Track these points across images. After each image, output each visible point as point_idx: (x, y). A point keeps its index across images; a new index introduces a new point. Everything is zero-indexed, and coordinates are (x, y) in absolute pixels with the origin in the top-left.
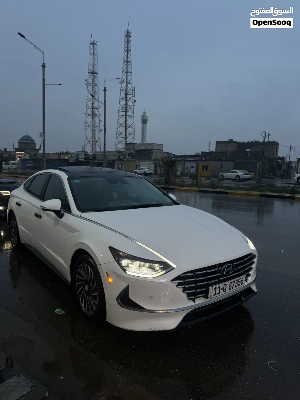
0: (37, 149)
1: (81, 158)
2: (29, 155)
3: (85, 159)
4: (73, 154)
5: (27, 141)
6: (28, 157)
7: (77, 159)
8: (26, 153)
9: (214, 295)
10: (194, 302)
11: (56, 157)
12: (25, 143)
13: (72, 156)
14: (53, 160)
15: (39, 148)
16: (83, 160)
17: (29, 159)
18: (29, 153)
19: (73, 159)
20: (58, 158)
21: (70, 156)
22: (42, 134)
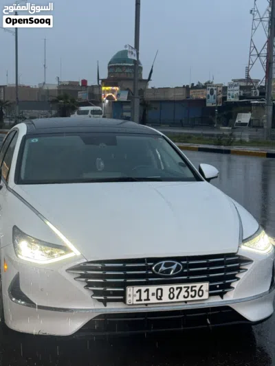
1: (233, 97)
2: (127, 92)
3: (241, 98)
4: (214, 88)
5: (125, 62)
6: (124, 97)
7: (224, 98)
8: (122, 89)
9: (137, 301)
10: (105, 305)
11: (181, 96)
12: (121, 67)
13: (212, 93)
14: (174, 102)
15: (147, 78)
16: (237, 100)
18: (127, 89)
19: (214, 98)
20: (183, 98)
21: (208, 92)
22: (133, 50)
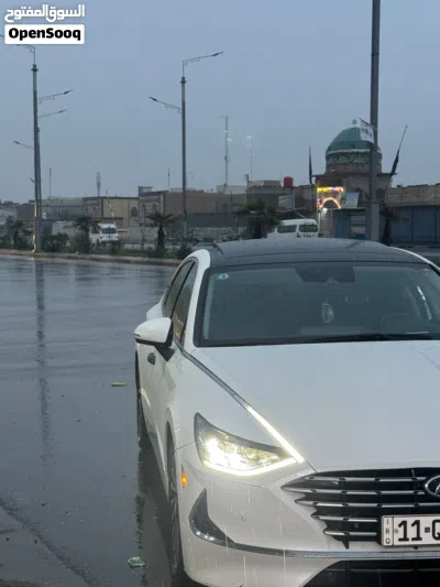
0: (386, 175)
2: (357, 194)
5: (354, 147)
6: (353, 202)
8: (349, 190)
9: (400, 540)
10: (347, 547)
12: (347, 155)
15: (389, 171)
17: (357, 210)
18: (358, 190)
22: (368, 128)
